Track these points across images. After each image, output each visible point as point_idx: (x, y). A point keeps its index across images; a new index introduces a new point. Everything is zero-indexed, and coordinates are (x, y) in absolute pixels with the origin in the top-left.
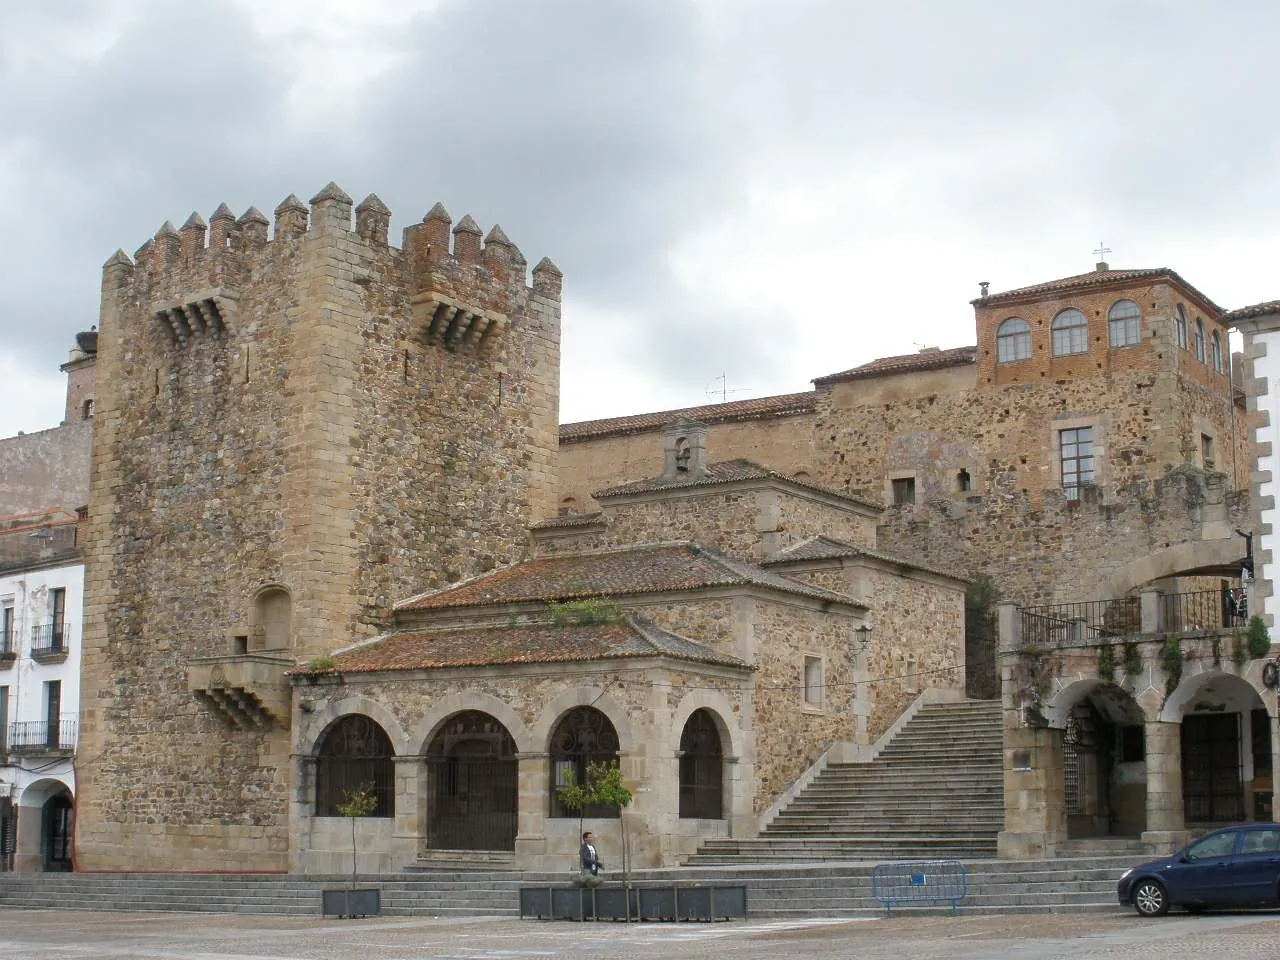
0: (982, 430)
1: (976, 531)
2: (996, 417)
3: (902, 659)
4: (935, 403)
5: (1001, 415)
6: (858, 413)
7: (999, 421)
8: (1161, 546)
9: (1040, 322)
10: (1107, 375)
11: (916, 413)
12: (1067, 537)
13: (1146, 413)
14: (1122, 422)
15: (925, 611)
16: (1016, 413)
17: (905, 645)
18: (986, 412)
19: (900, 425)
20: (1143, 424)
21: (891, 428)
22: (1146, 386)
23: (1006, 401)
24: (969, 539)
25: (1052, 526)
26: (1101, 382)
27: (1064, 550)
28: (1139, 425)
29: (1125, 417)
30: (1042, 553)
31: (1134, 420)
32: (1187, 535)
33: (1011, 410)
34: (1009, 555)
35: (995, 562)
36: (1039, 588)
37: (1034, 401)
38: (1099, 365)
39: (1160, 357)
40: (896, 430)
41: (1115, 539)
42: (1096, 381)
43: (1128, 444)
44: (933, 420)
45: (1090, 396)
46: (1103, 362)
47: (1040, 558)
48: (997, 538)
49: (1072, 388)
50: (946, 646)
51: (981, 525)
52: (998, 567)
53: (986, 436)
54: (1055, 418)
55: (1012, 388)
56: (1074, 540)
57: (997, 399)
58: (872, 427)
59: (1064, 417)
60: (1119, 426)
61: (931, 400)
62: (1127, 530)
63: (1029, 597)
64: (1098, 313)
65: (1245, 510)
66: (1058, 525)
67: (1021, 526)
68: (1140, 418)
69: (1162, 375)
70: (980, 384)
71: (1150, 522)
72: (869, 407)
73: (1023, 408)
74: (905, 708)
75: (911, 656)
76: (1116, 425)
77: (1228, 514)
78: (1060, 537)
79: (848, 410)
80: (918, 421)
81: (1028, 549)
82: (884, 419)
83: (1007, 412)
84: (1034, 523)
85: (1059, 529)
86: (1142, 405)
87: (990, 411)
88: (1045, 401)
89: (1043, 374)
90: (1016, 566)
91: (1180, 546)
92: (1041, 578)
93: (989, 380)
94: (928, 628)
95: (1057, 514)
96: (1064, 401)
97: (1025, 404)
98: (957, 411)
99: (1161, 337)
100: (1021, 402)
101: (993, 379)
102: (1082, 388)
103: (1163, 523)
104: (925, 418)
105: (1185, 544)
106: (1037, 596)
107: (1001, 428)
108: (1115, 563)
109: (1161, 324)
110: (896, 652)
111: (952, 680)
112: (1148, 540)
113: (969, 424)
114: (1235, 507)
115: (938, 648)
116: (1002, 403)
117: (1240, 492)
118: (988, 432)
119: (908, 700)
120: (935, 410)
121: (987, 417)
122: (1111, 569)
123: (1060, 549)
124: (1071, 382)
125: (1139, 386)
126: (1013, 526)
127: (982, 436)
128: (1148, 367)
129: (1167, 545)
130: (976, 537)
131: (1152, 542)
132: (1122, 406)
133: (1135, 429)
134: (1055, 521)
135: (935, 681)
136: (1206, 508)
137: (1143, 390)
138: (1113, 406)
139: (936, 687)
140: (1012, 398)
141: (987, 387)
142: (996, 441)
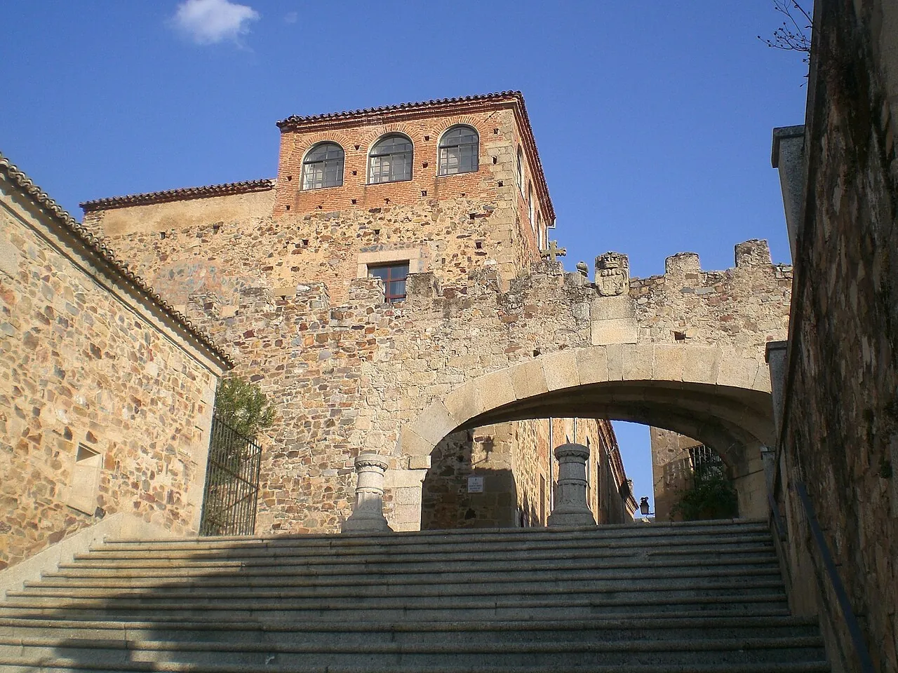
0: (272, 262)
1: (249, 334)
2: (292, 248)
3: (69, 435)
4: (220, 231)
5: (298, 246)
6: (128, 241)
7: (294, 253)
8: (525, 354)
9: (357, 147)
10: (434, 204)
11: (197, 241)
12: (382, 341)
13: (479, 246)
14: (447, 255)
15: (135, 370)
16: (317, 243)
17: (78, 410)
18: (280, 242)
19: (175, 256)
20: (474, 258)
21: (164, 258)
22: (480, 216)
23: (305, 230)
24: (238, 344)
25: (361, 327)
26: (424, 210)
27: (375, 358)
28: (469, 259)
29: (452, 250)
30: (343, 362)
31: (464, 253)
32: (566, 338)
33: (311, 240)
34: (293, 366)
35: (272, 375)
36: (334, 413)
37: (340, 231)
38: (424, 194)
39: (501, 185)
40: (169, 260)
41: (454, 345)
42: (417, 209)
43: (453, 280)
44: (213, 250)
45: (410, 226)
46: (430, 189)
47: (339, 371)
48: (279, 343)
49: (388, 216)
50: (171, 450)
51: (256, 326)
52: (276, 383)
53: (277, 268)
54: (365, 250)
55: (315, 216)
56: (392, 347)
57: (295, 229)
58: (141, 256)
59: (374, 249)
60: (444, 260)
61: (216, 228)
62: (474, 332)
63: (317, 426)
64: (427, 138)
65: (660, 304)
66: (371, 326)
67: (314, 326)
68: (471, 252)
69: (502, 204)
70: (277, 211)
71: (510, 322)
72: (142, 235)
73: (325, 239)
74: (57, 537)
75: (90, 437)
76: (440, 258)
77: (633, 309)
78: (371, 342)
79: (117, 238)
80: (196, 250)
81: (323, 358)
82: (157, 248)
83: (306, 242)
84: (335, 322)
85: (371, 330)
86: (475, 237)
87: (284, 242)
88: (352, 232)
89: (354, 202)
90: (303, 381)
91: (556, 353)
92: (337, 398)
93: (288, 208)
94: (138, 402)
95: (370, 311)
96: (377, 232)
97: (329, 234)
98: (245, 240)
99: (503, 164)
100: (324, 232)
101: (292, 206)
102: (401, 217)
103: (531, 322)
104: (206, 247)
105: (565, 351)
106: (330, 423)
107: (294, 260)
108: (454, 378)
109: (503, 150)
110: (55, 416)
111: (176, 515)
112: (505, 346)
113: (258, 254)
114: (644, 300)
115: (153, 446)
116: (300, 232)
117: (652, 280)
118: (280, 264)
119: (70, 522)
120: (218, 239)
121: (280, 247)
122: (446, 387)
123: (371, 358)
124: (387, 210)
125: (472, 216)
126: (303, 327)
127: (271, 268)
128: (485, 195)
129: (536, 353)
130: (250, 341)
131: (512, 348)
132: (449, 237)
133: (465, 264)
134: (365, 319)
135: (137, 505)
136: (599, 300)
137: (477, 220)
138: (438, 237)
139: (140, 515)
140: (314, 227)
141: (286, 215)
142: (288, 274)
